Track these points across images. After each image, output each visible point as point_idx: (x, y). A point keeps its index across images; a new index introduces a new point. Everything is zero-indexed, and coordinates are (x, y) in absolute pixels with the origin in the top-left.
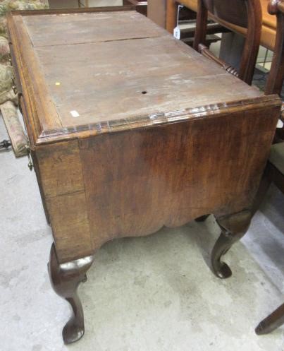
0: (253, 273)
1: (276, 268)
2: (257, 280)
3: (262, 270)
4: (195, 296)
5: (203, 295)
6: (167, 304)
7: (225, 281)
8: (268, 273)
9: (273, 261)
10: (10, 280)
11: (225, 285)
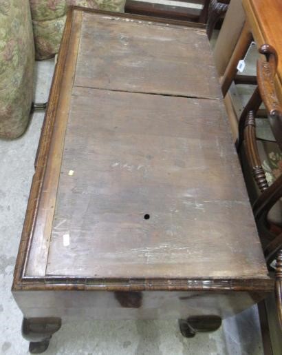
0: (214, 341)
1: (239, 344)
2: (215, 350)
3: (225, 341)
4: (153, 345)
5: (161, 347)
6: (126, 344)
7: (185, 340)
8: (229, 345)
9: (239, 333)
10: (6, 266)
11: (184, 344)
